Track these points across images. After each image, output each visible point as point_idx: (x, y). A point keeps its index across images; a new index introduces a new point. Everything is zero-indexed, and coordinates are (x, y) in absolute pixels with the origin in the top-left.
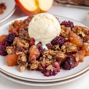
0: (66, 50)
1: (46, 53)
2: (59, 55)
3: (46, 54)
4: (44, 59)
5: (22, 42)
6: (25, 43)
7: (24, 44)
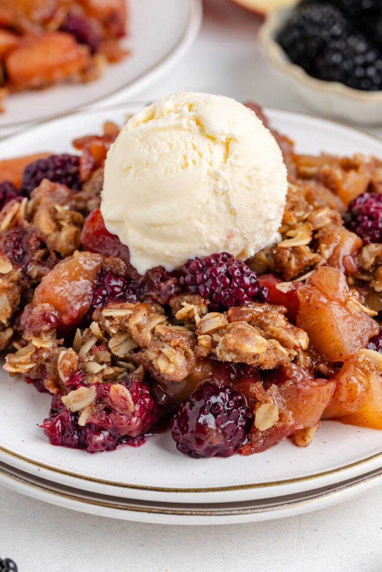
0: (214, 344)
1: (111, 318)
2: (160, 353)
3: (107, 323)
4: (91, 344)
5: (56, 211)
6: (64, 223)
7: (59, 228)
